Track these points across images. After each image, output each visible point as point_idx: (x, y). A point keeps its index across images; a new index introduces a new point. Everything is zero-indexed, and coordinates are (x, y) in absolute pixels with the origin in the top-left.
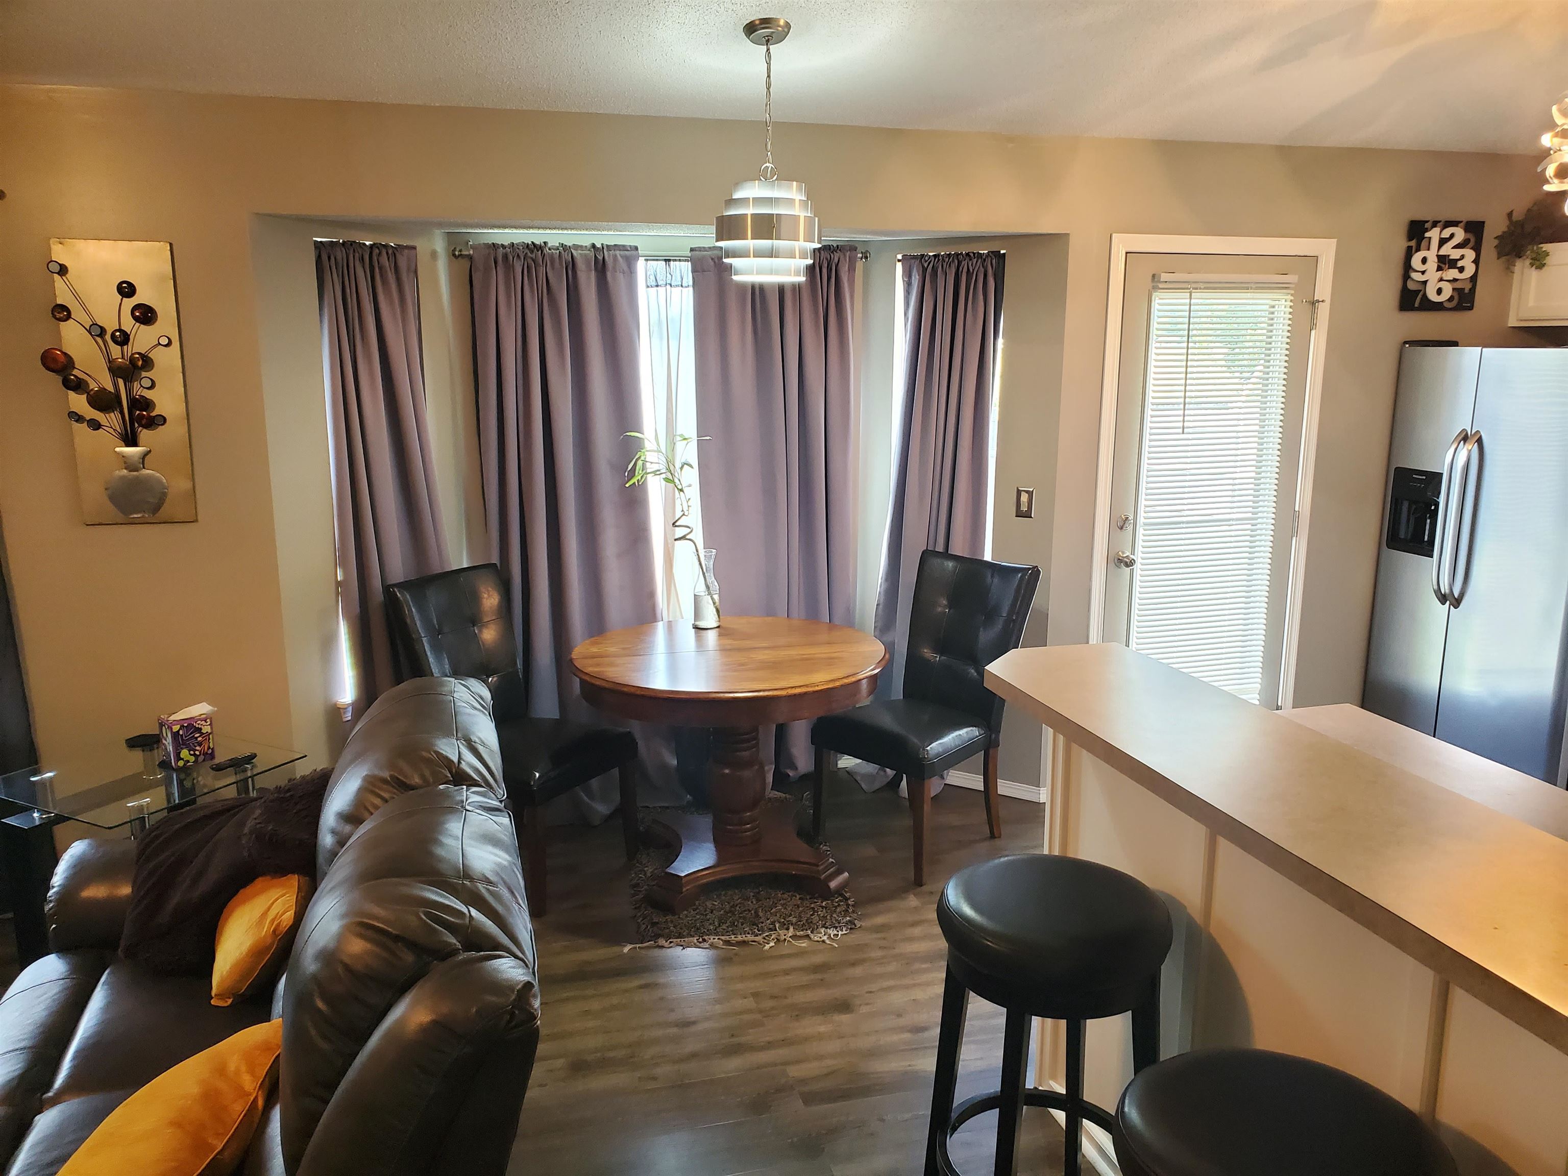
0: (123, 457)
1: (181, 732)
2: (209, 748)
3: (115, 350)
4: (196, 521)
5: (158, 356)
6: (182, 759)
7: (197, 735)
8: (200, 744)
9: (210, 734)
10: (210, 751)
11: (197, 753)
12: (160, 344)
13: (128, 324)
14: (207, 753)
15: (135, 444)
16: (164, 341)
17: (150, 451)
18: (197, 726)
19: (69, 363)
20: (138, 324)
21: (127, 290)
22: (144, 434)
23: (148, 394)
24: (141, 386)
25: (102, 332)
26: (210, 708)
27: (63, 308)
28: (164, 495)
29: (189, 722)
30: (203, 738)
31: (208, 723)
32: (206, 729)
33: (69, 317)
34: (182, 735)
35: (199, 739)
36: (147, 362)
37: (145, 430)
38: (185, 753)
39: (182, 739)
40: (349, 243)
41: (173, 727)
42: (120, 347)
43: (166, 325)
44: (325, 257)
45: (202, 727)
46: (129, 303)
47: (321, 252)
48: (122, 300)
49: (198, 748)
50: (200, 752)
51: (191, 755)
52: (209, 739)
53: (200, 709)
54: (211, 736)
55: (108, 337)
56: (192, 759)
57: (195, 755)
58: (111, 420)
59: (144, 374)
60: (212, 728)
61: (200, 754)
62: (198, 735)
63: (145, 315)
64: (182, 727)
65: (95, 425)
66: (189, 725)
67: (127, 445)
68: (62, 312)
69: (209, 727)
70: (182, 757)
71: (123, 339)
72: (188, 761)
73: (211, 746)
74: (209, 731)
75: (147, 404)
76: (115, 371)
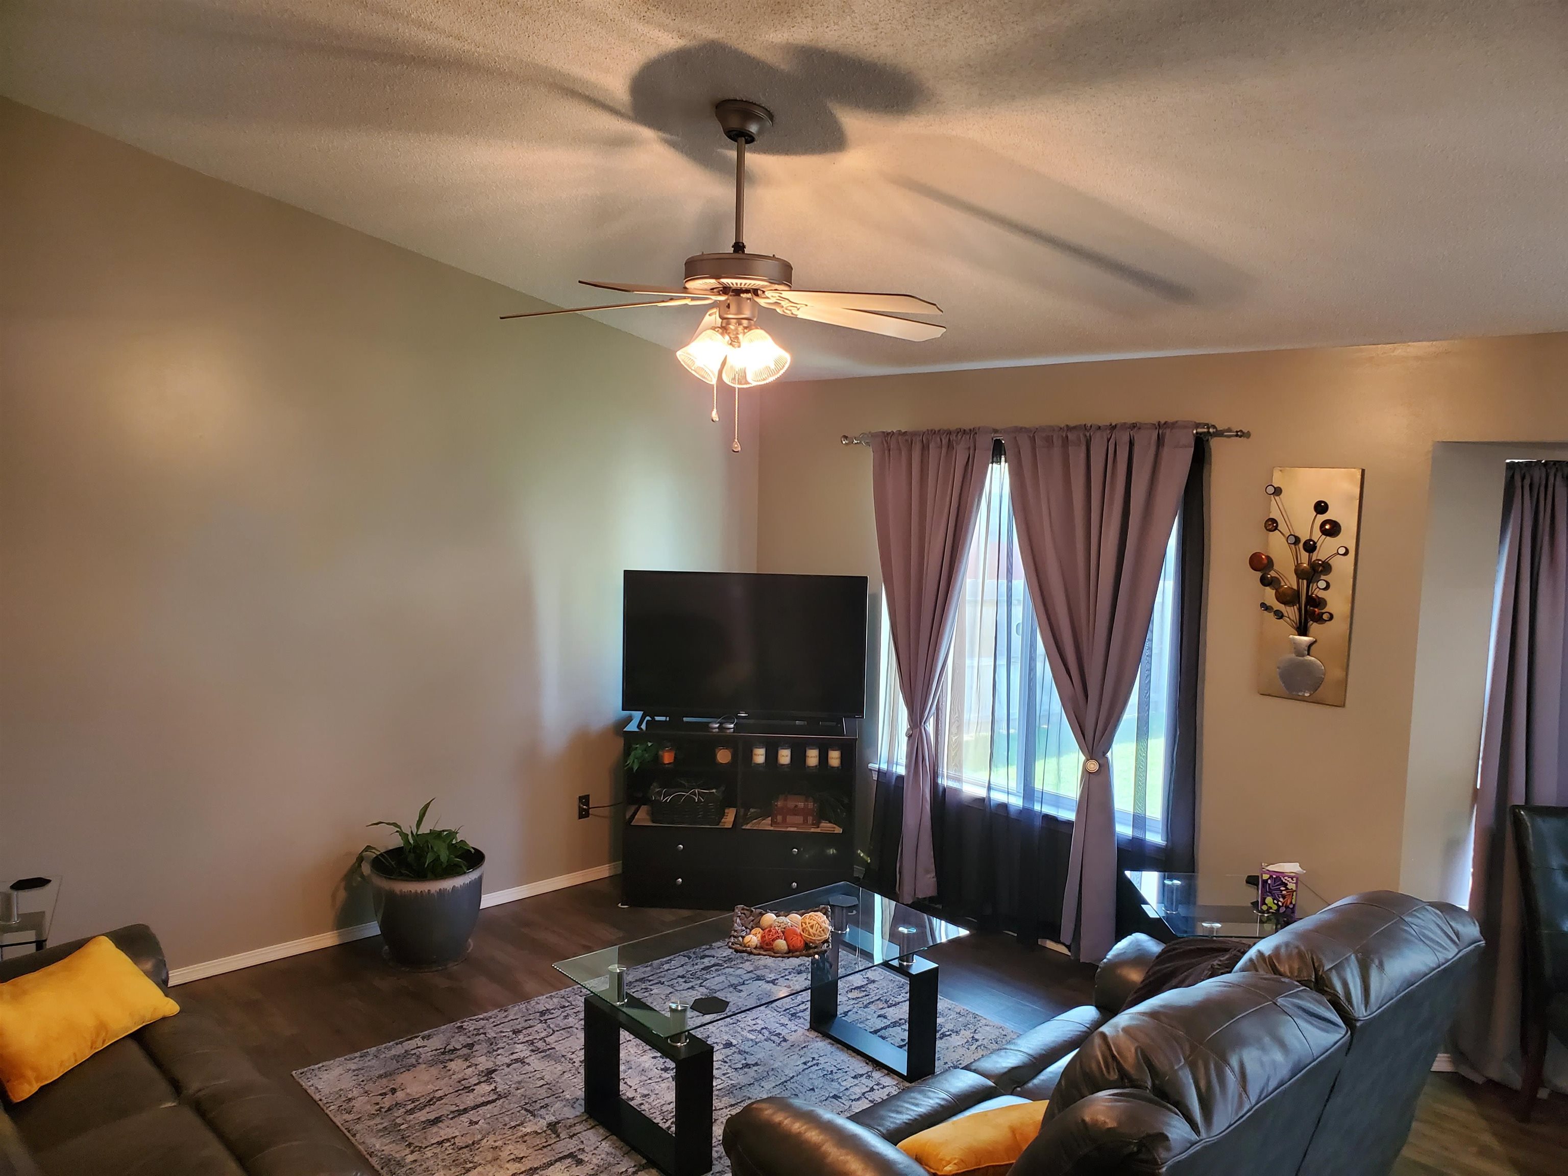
0: (1294, 643)
1: (1269, 882)
2: (1291, 903)
3: (1304, 556)
4: (1344, 706)
5: (1336, 563)
6: (1266, 905)
7: (1282, 888)
8: (1284, 897)
9: (1295, 891)
10: (1291, 906)
11: (1280, 904)
12: (1339, 554)
13: (1317, 534)
14: (1288, 907)
15: (1305, 635)
16: (1342, 551)
17: (1315, 642)
18: (1284, 881)
19: (1270, 563)
20: (1324, 537)
21: (1321, 508)
22: (1314, 627)
23: (1322, 594)
24: (1318, 587)
25: (1297, 540)
26: (1300, 869)
27: (1274, 521)
28: (1322, 680)
29: (1278, 874)
30: (1287, 892)
31: (1295, 882)
32: (1291, 886)
33: (1276, 528)
34: (1269, 884)
35: (1284, 892)
36: (1326, 567)
37: (1315, 624)
38: (1269, 900)
39: (1269, 887)
40: (1552, 463)
41: (1264, 875)
42: (1308, 554)
43: (1347, 537)
44: (1518, 478)
45: (1288, 883)
46: (1321, 518)
47: (1516, 474)
48: (1316, 516)
49: (1281, 899)
50: (1283, 904)
51: (1274, 903)
52: (1293, 895)
53: (1291, 868)
54: (1295, 893)
55: (1301, 545)
56: (1275, 907)
57: (1277, 904)
58: (1291, 612)
59: (1323, 577)
60: (1297, 887)
61: (1283, 906)
62: (1284, 889)
63: (1332, 529)
64: (1271, 877)
65: (1279, 615)
66: (1277, 877)
67: (1300, 635)
68: (1272, 525)
69: (1294, 885)
70: (1266, 902)
71: (1310, 547)
72: (1271, 908)
73: (1294, 903)
74: (1294, 889)
75: (1319, 603)
76: (1300, 573)
